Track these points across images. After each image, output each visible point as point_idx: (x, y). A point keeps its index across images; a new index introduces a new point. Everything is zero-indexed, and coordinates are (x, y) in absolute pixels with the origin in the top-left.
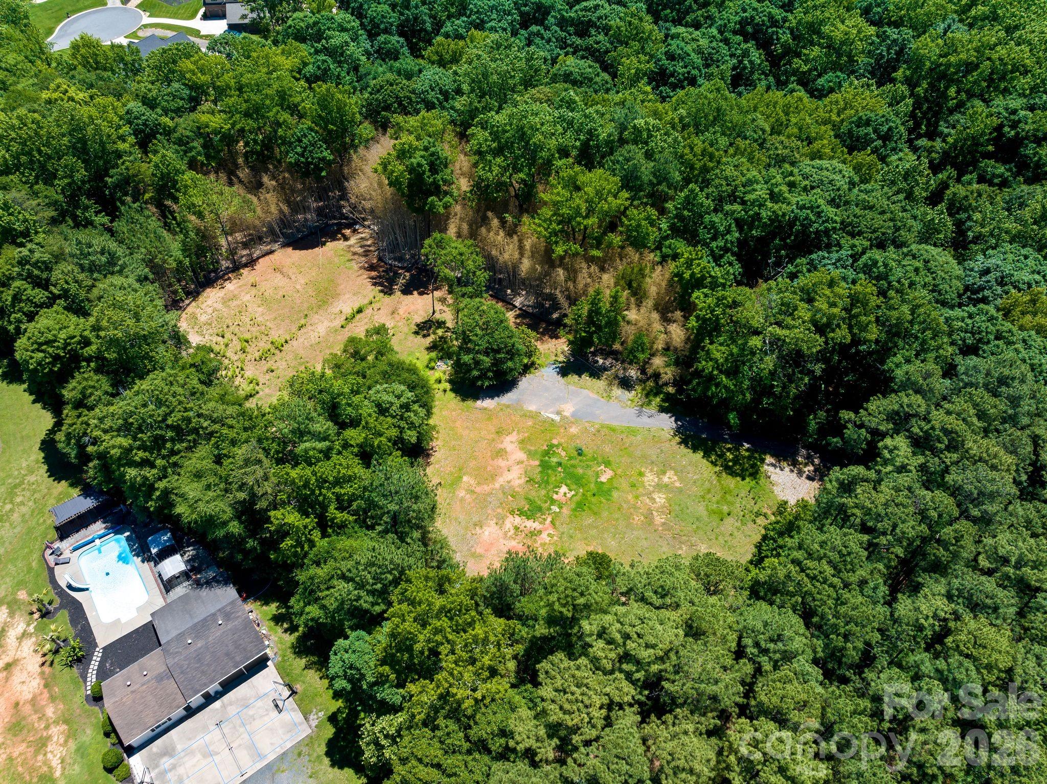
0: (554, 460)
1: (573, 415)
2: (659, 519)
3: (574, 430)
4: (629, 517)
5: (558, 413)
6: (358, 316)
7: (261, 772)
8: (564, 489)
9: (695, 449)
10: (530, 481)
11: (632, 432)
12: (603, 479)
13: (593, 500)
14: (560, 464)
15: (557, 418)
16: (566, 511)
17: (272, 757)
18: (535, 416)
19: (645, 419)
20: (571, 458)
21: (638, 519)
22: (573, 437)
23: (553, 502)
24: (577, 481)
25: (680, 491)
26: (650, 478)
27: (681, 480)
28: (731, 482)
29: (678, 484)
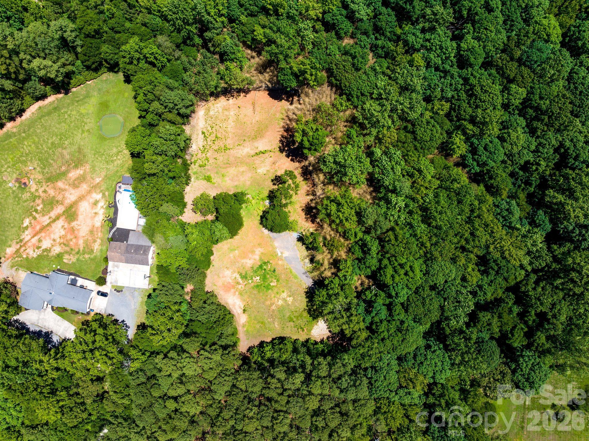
0: (265, 267)
1: (285, 258)
2: (274, 307)
3: (280, 262)
4: (266, 300)
5: (282, 253)
6: (261, 155)
7: (133, 288)
8: (258, 278)
9: (307, 297)
10: (252, 268)
11: (296, 277)
12: (272, 284)
13: (263, 288)
14: (265, 269)
15: (280, 254)
16: (252, 285)
17: (136, 287)
18: (274, 248)
19: (304, 276)
20: (270, 270)
21: (268, 303)
22: (277, 264)
23: (252, 279)
24: (264, 278)
25: (289, 305)
26: (284, 295)
27: (292, 302)
28: (306, 314)
29: (290, 303)
